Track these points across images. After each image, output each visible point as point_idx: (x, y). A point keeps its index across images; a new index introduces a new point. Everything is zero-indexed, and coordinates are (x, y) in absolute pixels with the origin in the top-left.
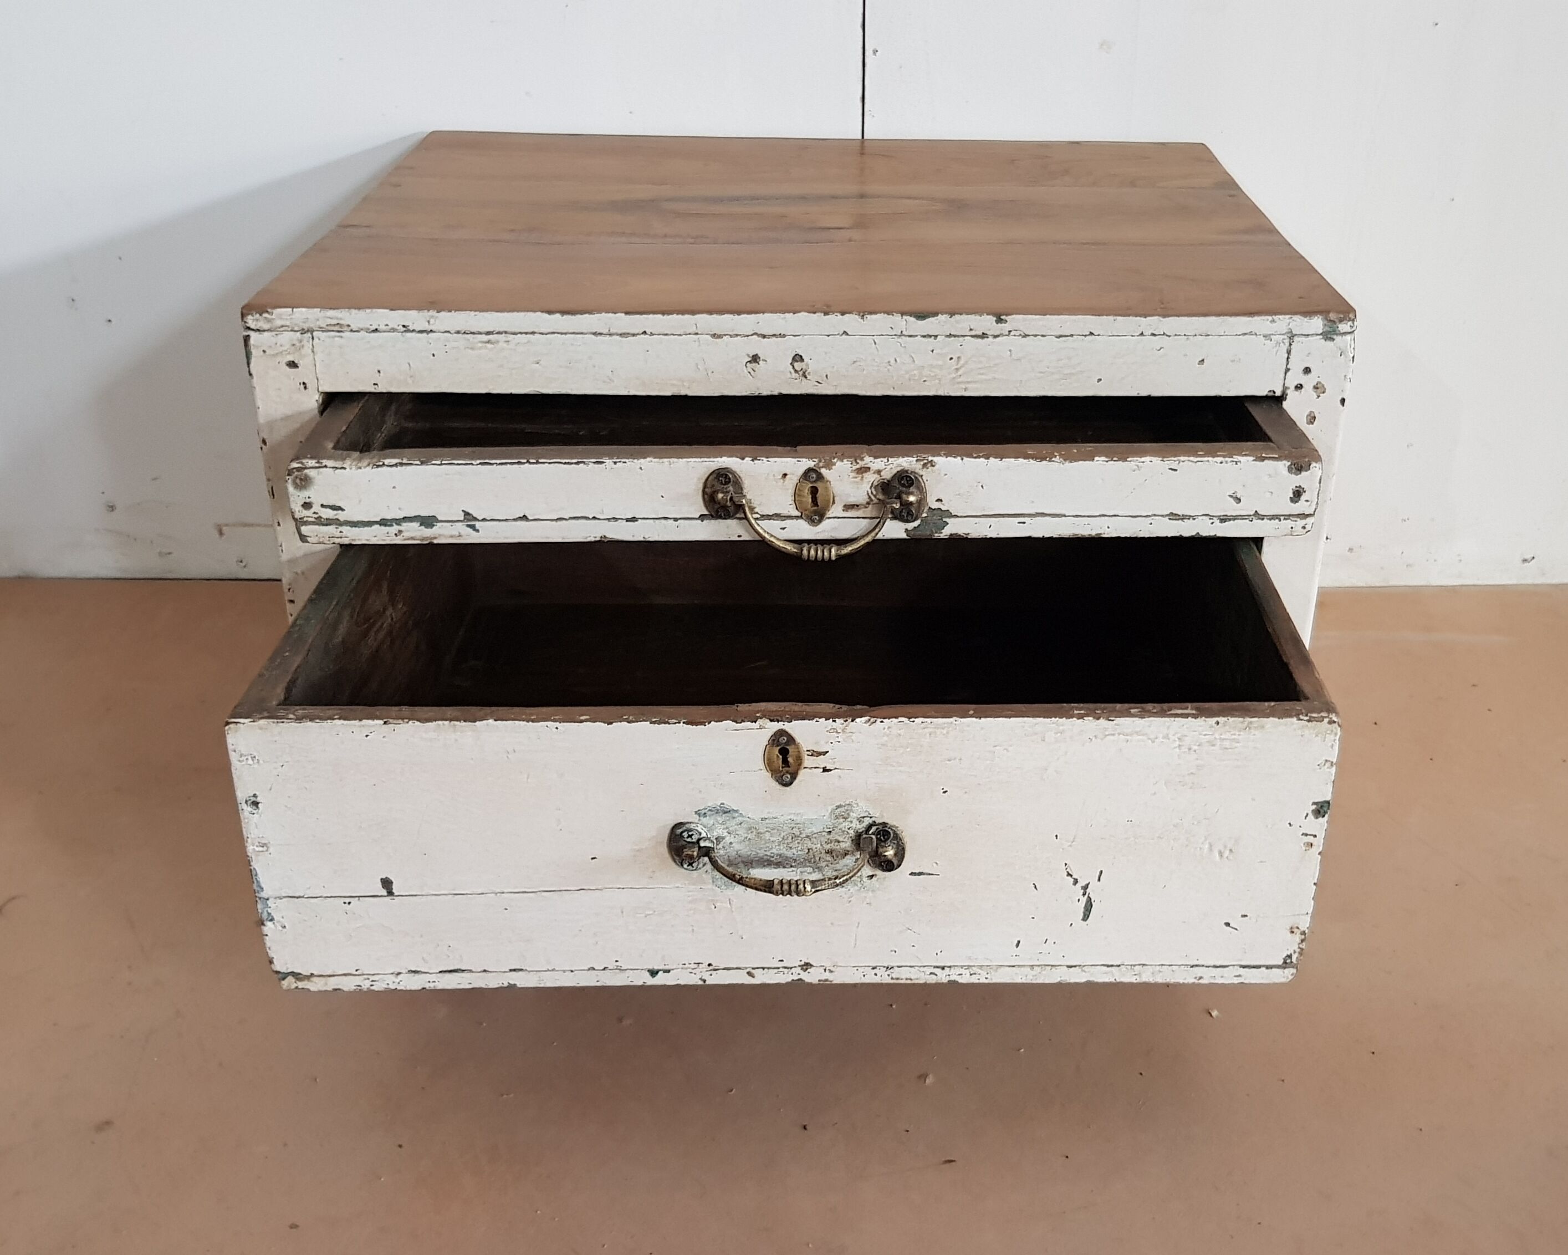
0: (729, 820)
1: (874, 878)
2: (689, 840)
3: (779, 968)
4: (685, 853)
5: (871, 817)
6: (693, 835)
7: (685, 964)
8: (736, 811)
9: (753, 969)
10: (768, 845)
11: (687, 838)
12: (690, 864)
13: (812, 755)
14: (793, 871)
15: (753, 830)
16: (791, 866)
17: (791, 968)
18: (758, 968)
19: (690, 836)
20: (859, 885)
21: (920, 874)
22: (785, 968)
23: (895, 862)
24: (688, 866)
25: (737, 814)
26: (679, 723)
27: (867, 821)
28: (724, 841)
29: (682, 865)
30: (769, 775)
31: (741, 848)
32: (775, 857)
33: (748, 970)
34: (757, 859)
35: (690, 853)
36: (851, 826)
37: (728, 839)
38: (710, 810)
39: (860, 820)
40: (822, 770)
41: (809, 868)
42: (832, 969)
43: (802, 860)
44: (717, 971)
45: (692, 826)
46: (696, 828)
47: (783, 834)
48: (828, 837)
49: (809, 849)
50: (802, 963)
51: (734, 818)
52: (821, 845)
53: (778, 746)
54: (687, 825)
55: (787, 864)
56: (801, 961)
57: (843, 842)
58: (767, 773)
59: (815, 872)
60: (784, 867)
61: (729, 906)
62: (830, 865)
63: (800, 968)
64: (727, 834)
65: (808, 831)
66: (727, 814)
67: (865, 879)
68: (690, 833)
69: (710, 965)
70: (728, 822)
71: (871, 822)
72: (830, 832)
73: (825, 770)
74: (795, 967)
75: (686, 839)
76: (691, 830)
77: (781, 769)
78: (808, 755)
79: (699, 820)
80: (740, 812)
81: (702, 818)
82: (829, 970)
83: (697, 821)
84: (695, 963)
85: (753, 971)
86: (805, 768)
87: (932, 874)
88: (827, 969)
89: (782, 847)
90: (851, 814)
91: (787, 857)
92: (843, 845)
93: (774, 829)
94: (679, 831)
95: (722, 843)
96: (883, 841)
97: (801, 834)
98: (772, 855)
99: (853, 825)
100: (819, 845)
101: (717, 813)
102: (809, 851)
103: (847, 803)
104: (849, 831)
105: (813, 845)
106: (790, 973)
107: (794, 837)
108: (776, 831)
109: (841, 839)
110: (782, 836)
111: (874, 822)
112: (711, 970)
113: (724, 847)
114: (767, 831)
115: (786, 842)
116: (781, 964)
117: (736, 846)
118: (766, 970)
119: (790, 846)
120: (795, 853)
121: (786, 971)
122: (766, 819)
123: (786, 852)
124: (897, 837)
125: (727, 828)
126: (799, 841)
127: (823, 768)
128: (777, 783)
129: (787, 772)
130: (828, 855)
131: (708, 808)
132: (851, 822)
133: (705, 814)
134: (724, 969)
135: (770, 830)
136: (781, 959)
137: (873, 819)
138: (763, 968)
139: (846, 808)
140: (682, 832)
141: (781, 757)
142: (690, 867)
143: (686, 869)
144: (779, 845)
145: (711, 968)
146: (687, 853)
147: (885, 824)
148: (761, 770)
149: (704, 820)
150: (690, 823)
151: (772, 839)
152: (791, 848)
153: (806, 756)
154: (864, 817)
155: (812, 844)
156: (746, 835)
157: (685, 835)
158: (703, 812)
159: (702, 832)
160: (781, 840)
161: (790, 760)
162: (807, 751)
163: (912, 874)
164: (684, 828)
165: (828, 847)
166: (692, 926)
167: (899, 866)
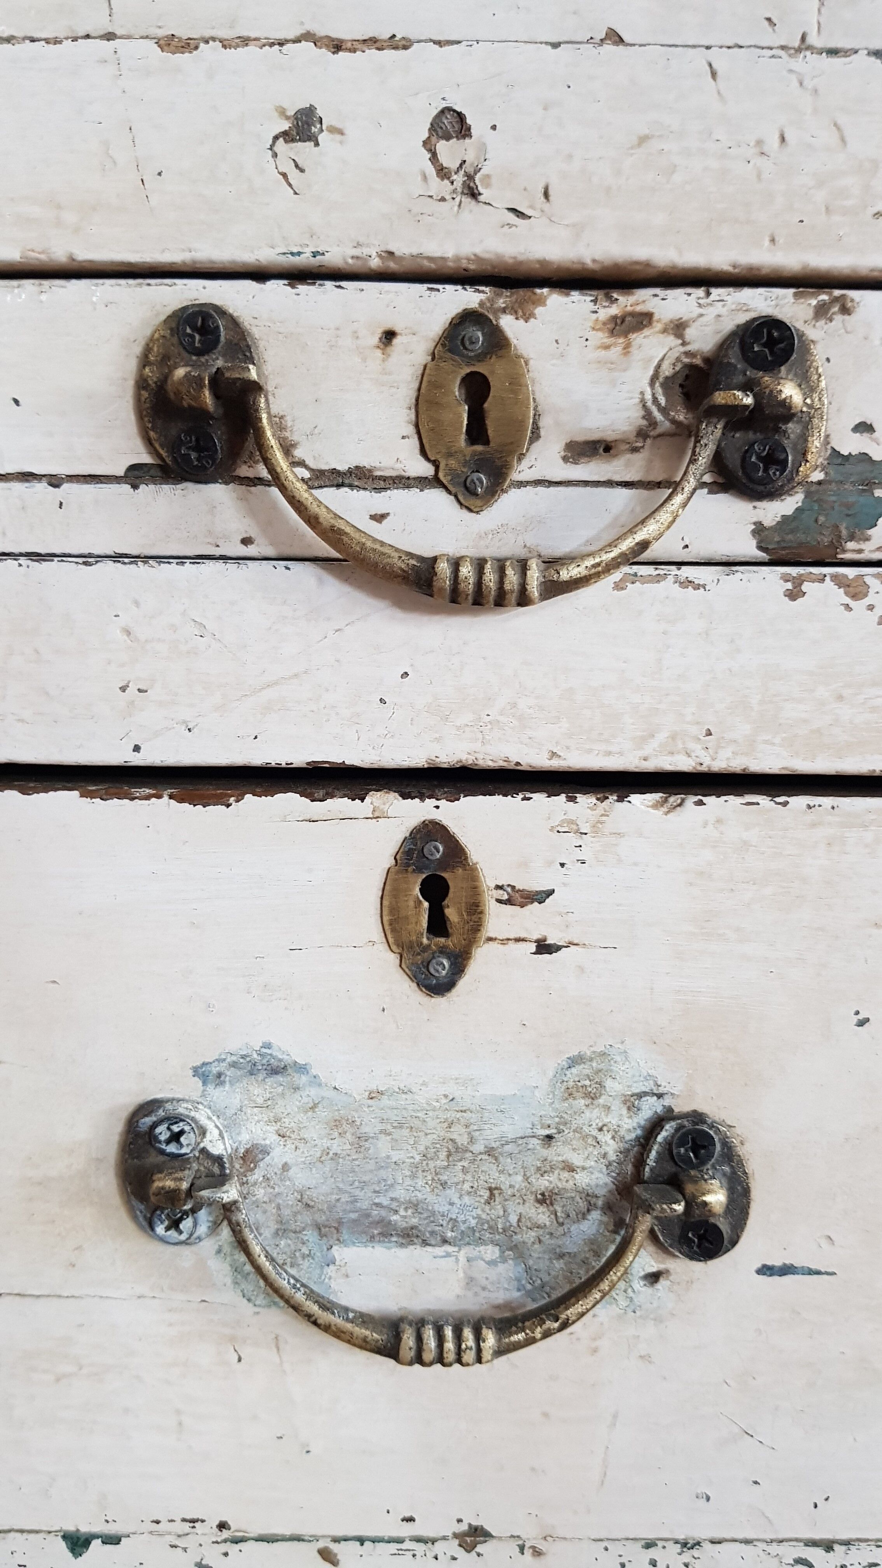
0: (283, 1095)
1: (663, 1283)
2: (172, 1148)
3: (400, 1541)
4: (158, 1184)
5: (660, 1096)
6: (182, 1132)
7: (158, 1522)
8: (302, 1069)
9: (336, 1540)
10: (383, 1173)
11: (168, 1142)
12: (175, 1225)
13: (509, 902)
14: (448, 1255)
15: (346, 1127)
16: (445, 1241)
17: (434, 1541)
18: (346, 1539)
19: (176, 1137)
20: (623, 1303)
21: (786, 1270)
22: (419, 1540)
23: (724, 1226)
24: (168, 1229)
25: (304, 1078)
26: (159, 797)
27: (650, 1108)
28: (268, 1159)
29: (152, 1229)
30: (394, 959)
31: (312, 1183)
32: (402, 1212)
33: (321, 1544)
34: (353, 1216)
35: (169, 1184)
36: (606, 1120)
37: (279, 1154)
38: (234, 1065)
39: (632, 1102)
40: (533, 947)
41: (490, 1247)
42: (541, 1545)
43: (473, 1223)
44: (240, 1546)
45: (181, 1110)
46: (193, 1114)
47: (425, 1142)
48: (545, 1152)
49: (491, 1189)
50: (464, 1527)
51: (296, 1089)
52: (526, 1178)
53: (419, 870)
54: (169, 1106)
55: (432, 1233)
56: (460, 1521)
57: (584, 1168)
58: (392, 955)
59: (504, 1260)
60: (425, 1243)
61: (277, 1360)
62: (546, 1239)
63: (457, 1542)
64: (276, 1137)
65: (490, 1135)
66: (280, 1078)
67: (638, 1285)
68: (176, 1128)
69: (222, 1526)
70: (280, 1102)
71: (659, 1110)
72: (549, 1137)
73: (544, 948)
74: (444, 1538)
75: (163, 1147)
76: (178, 1119)
77: (425, 941)
78: (499, 901)
79: (203, 1095)
80: (314, 1072)
81: (210, 1088)
82: (533, 1548)
83: (195, 1096)
84: (184, 1520)
85: (334, 1547)
86: (490, 939)
87: (818, 1273)
88: (527, 1545)
89: (420, 1182)
90: (609, 1083)
91: (433, 1213)
92: (583, 1179)
93: (400, 1126)
94: (148, 1121)
95: (261, 1164)
96: (694, 1167)
97: (472, 1140)
98: (394, 1205)
99: (612, 1119)
100: (519, 1178)
101: (251, 1074)
102: (492, 1195)
103: (599, 1049)
104: (600, 1137)
105: (502, 1178)
106: (430, 1555)
107: (455, 1151)
108: (405, 1132)
109: (576, 1160)
110: (422, 1148)
111: (670, 1110)
112: (225, 1541)
113: (266, 1179)
114: (384, 1132)
115: (432, 1164)
116: (407, 1530)
117: (300, 1178)
118: (367, 1544)
119: (444, 1178)
120: (456, 1200)
121: (420, 1548)
122: (381, 1093)
123: (431, 1198)
124: (730, 1155)
125: (277, 1120)
126: (465, 1164)
127: (537, 941)
128: (414, 985)
129: (443, 951)
130: (542, 1209)
131: (230, 1059)
132: (608, 1108)
133: (219, 1075)
134: (260, 1539)
135: (389, 1127)
136: (407, 1515)
137: (667, 1101)
138: (361, 1540)
139: (594, 1064)
140: (155, 1125)
141: (426, 904)
142: (172, 1233)
143: (162, 1240)
144: (413, 1176)
145: (226, 1534)
146: (161, 1184)
147: (698, 1117)
148: (374, 943)
149: (217, 1094)
150: (179, 1100)
151: (396, 1156)
152: (444, 1185)
153: (493, 903)
154: (640, 1096)
155: (501, 1172)
156: (326, 1143)
157: (162, 1131)
158: (215, 1070)
159: (209, 1125)
160: (418, 1158)
161: (451, 913)
162: (499, 887)
163: (766, 1270)
164: (161, 1113)
165: (543, 1183)
166: (178, 1412)
167: (734, 1243)
